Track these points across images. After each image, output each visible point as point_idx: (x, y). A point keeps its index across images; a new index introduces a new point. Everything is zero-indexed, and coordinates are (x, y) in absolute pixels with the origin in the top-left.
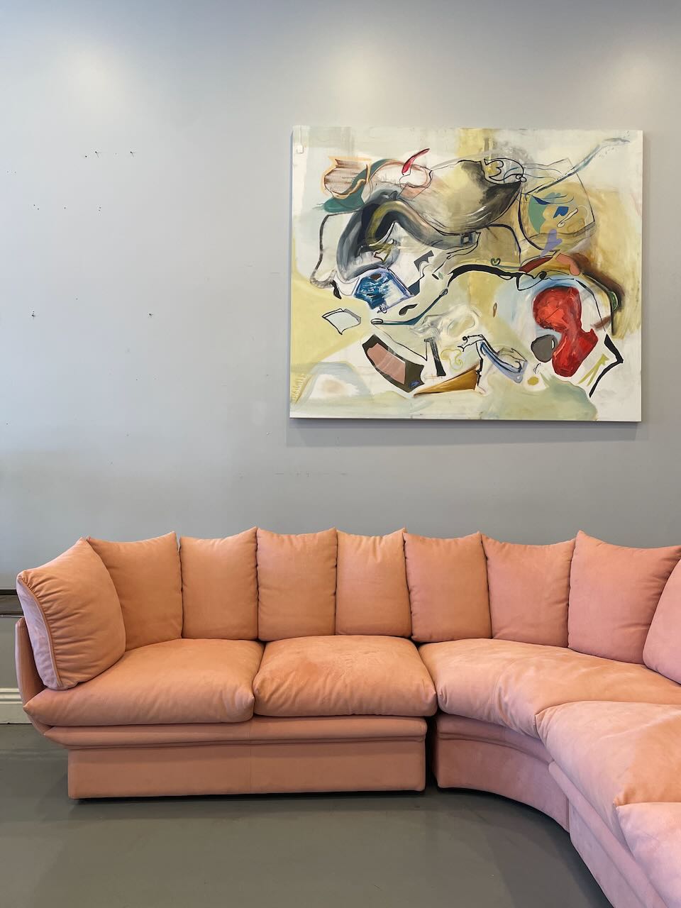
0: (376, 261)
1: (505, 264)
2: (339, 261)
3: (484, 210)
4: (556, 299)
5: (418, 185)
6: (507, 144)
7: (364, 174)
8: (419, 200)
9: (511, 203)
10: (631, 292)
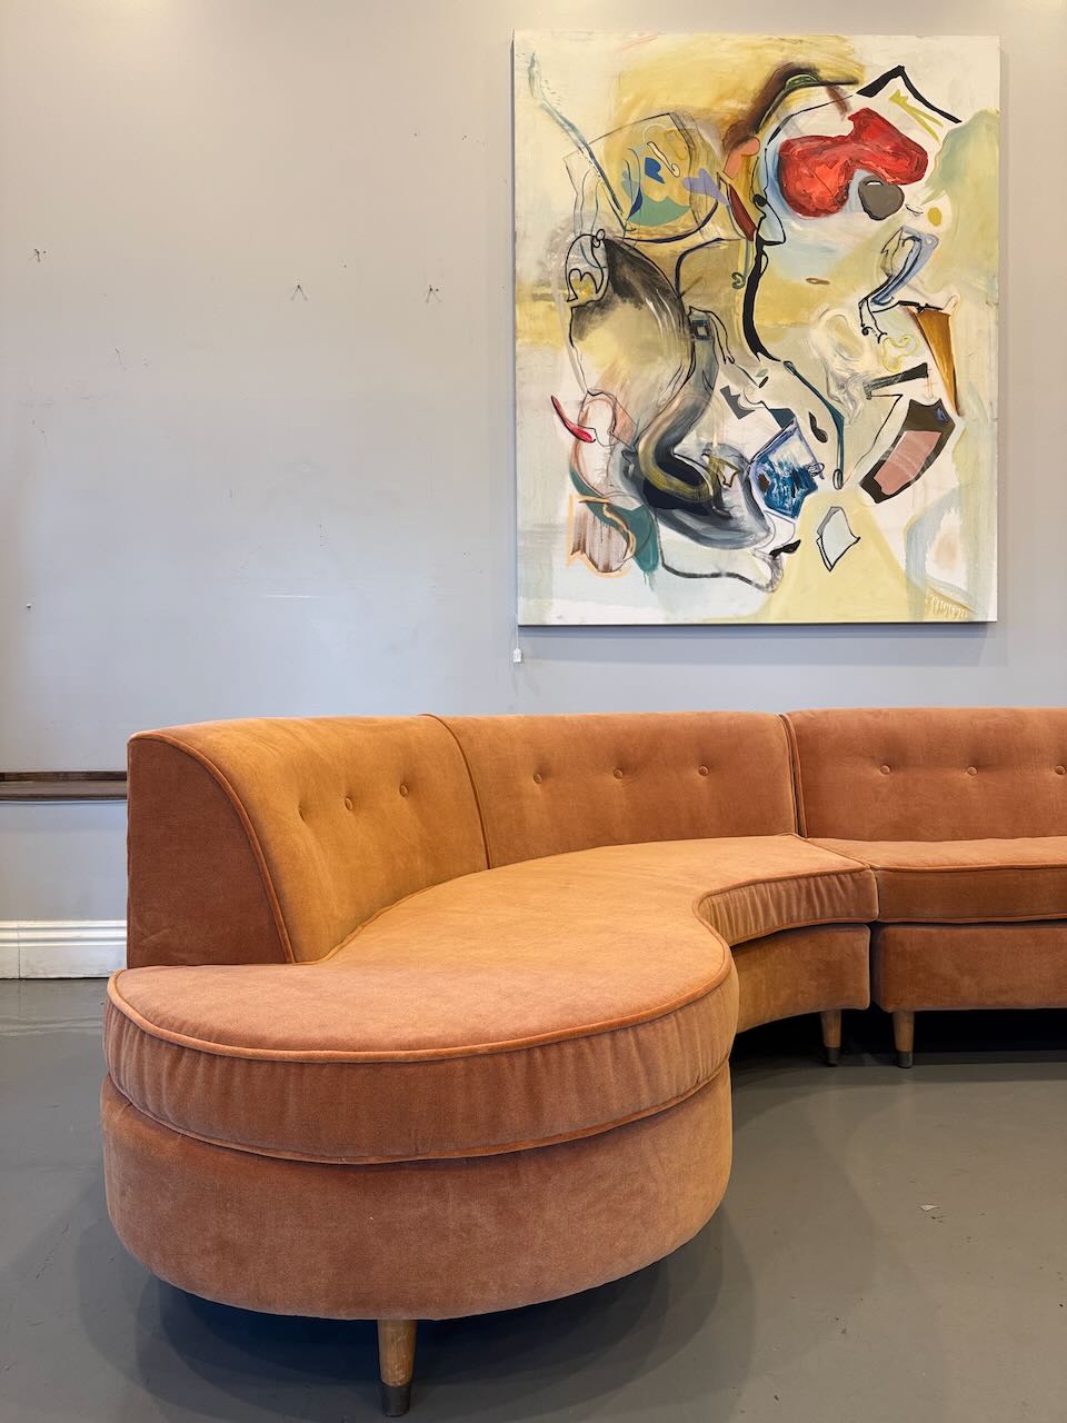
0: (737, 483)
1: (743, 265)
2: (738, 545)
3: (652, 300)
4: (799, 178)
5: (611, 414)
6: (541, 263)
7: (595, 507)
8: (638, 414)
9: (640, 256)
10: (785, 53)
